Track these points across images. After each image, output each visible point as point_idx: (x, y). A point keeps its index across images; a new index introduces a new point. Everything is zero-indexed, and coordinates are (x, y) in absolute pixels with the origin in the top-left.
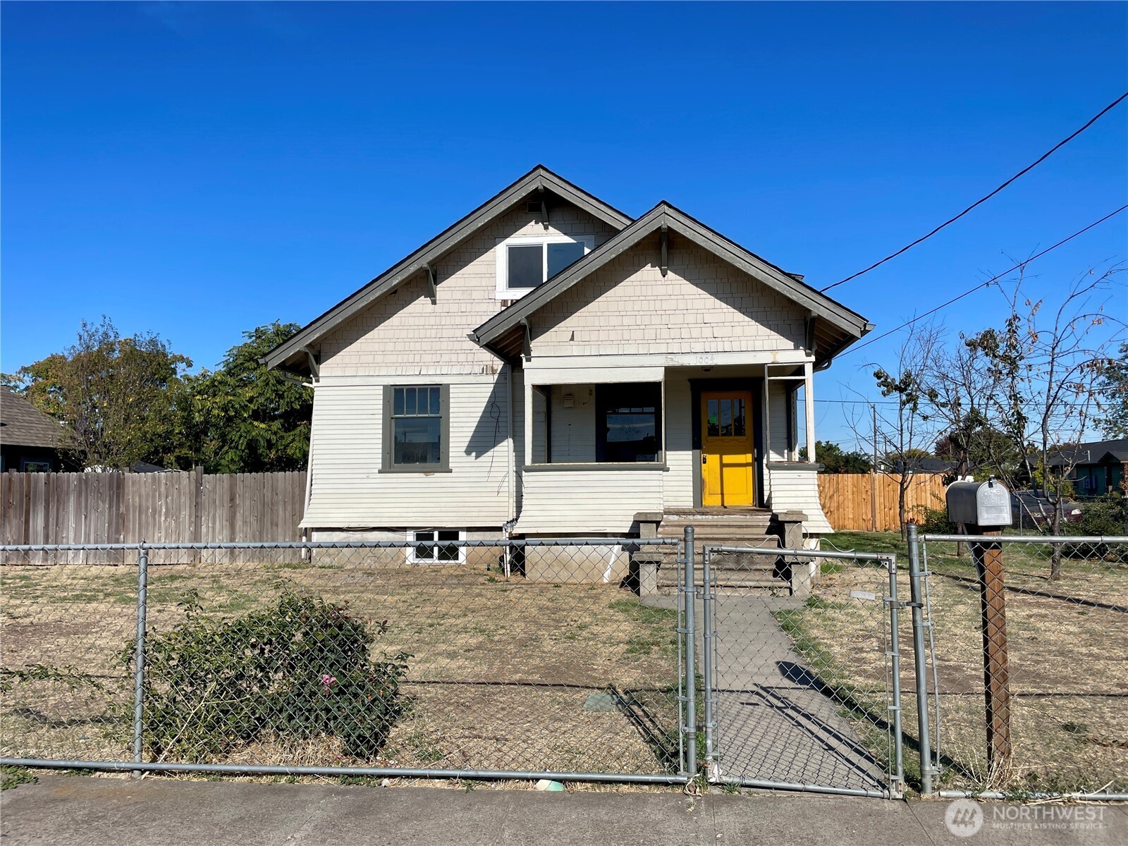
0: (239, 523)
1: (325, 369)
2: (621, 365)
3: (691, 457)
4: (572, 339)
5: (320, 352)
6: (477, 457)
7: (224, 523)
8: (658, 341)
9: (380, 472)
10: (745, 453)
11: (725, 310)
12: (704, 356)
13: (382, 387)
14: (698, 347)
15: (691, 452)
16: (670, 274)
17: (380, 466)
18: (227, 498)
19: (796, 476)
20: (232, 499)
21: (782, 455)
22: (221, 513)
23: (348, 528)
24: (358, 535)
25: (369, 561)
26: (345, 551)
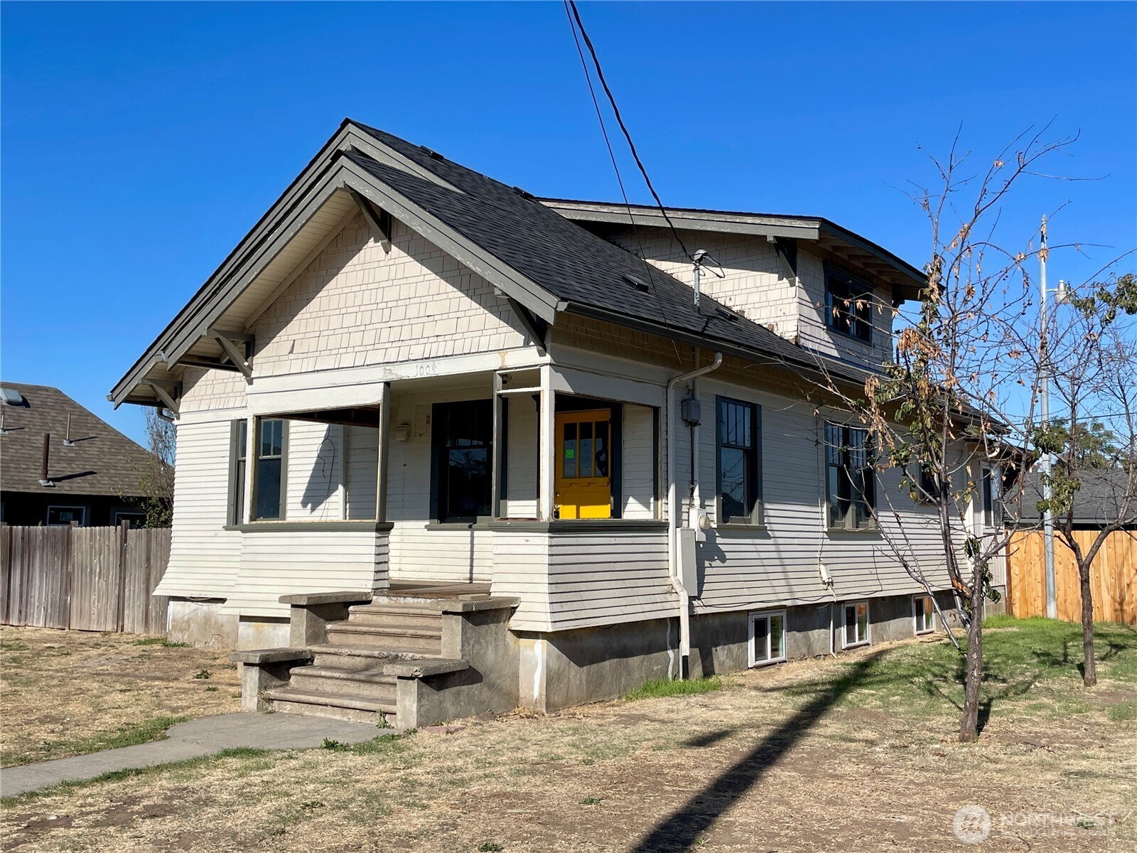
1: (187, 403)
2: (338, 383)
4: (291, 352)
5: (181, 383)
6: (313, 509)
8: (376, 346)
9: (225, 529)
10: (603, 502)
11: (451, 295)
12: (426, 363)
13: (230, 422)
14: (417, 352)
16: (394, 250)
17: (225, 522)
19: (522, 540)
21: (647, 505)
23: (191, 598)
24: (205, 607)
25: (213, 640)
26: (193, 625)
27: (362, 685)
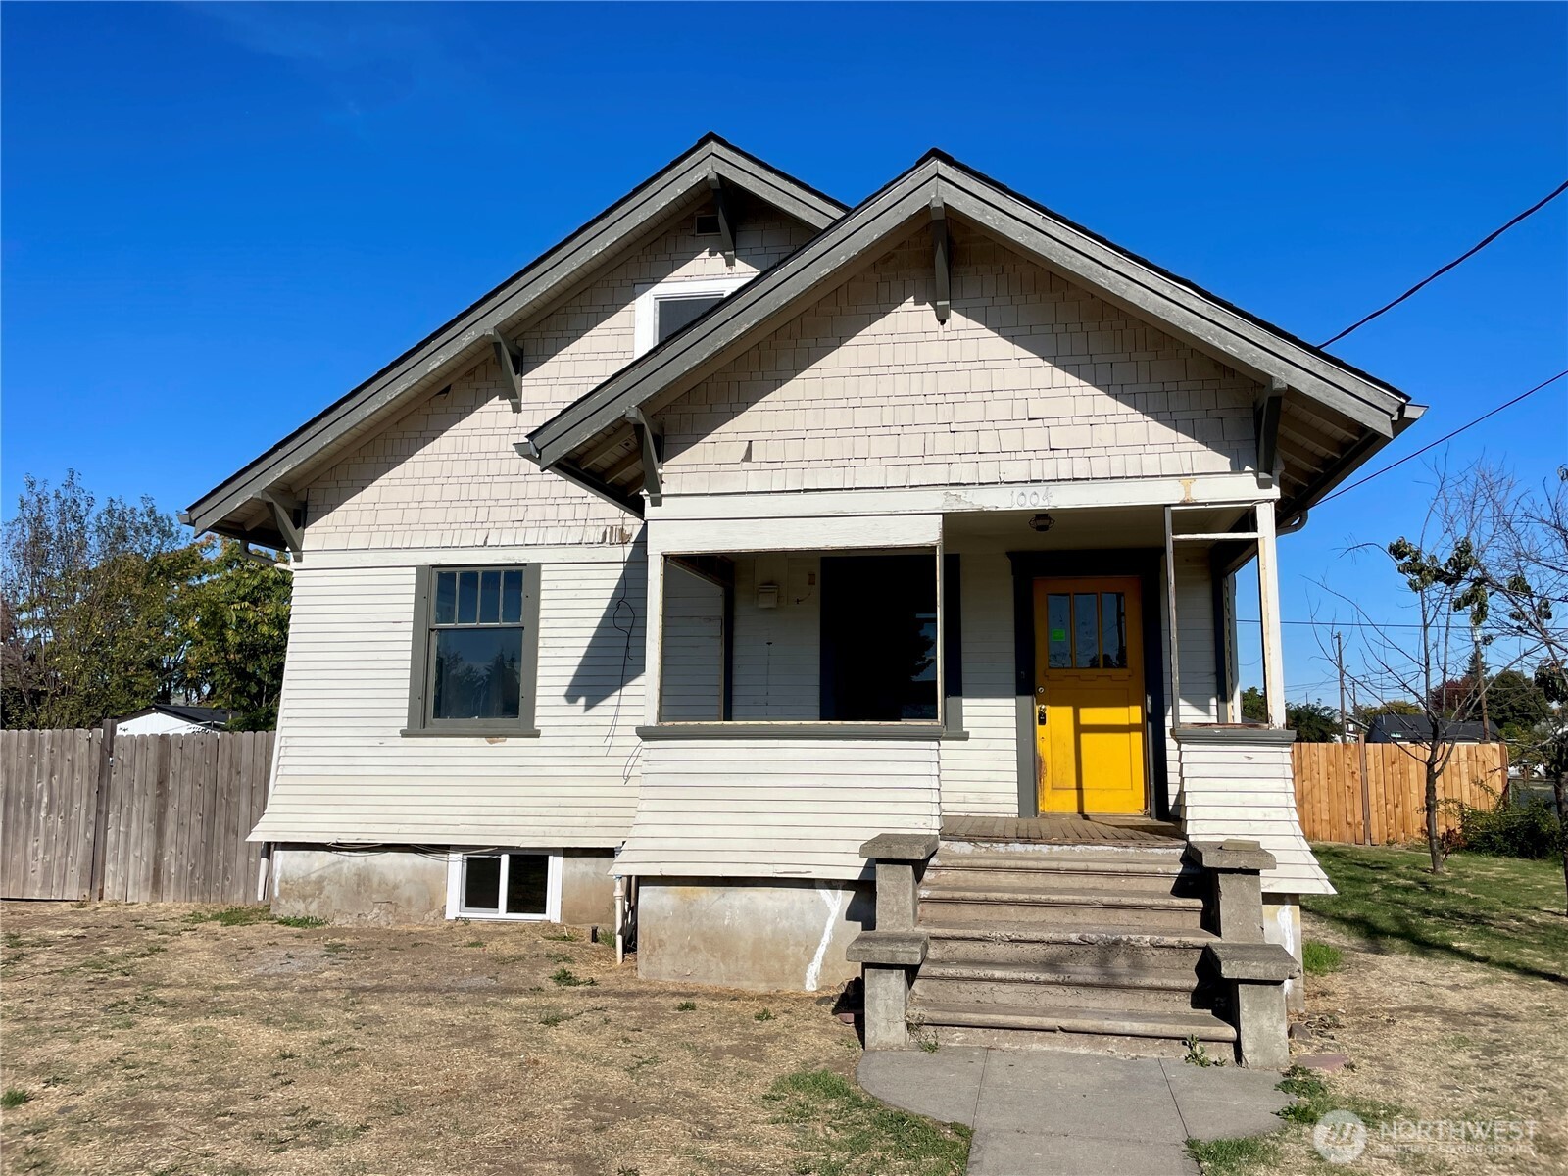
0: (170, 828)
1: (314, 536)
2: (849, 511)
3: (1013, 711)
4: (748, 457)
5: (305, 504)
6: (588, 706)
7: (147, 825)
8: (928, 459)
9: (404, 734)
10: (1126, 702)
11: (1074, 391)
12: (1030, 489)
13: (415, 569)
14: (1016, 471)
15: (1012, 701)
16: (956, 318)
17: (404, 723)
18: (152, 778)
20: (162, 782)
21: (1206, 708)
22: (143, 806)
23: (338, 844)
24: (358, 859)
25: (376, 911)
26: (328, 889)
27: (1082, 990)
